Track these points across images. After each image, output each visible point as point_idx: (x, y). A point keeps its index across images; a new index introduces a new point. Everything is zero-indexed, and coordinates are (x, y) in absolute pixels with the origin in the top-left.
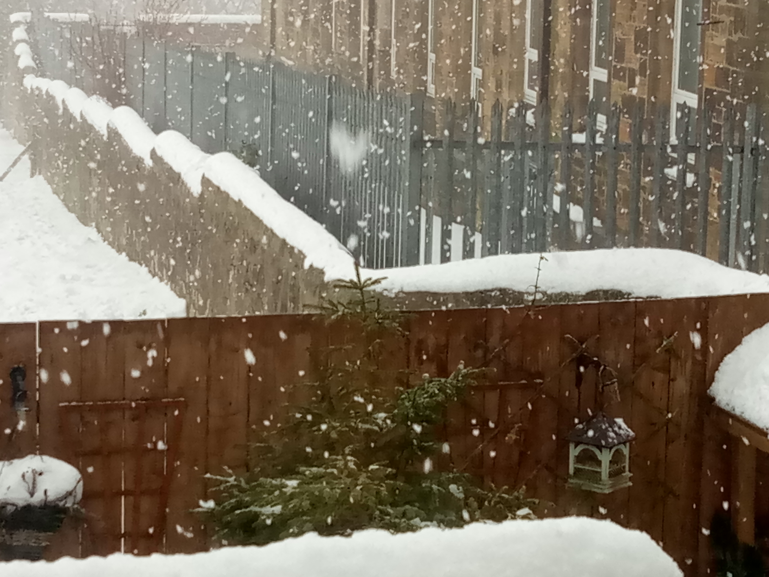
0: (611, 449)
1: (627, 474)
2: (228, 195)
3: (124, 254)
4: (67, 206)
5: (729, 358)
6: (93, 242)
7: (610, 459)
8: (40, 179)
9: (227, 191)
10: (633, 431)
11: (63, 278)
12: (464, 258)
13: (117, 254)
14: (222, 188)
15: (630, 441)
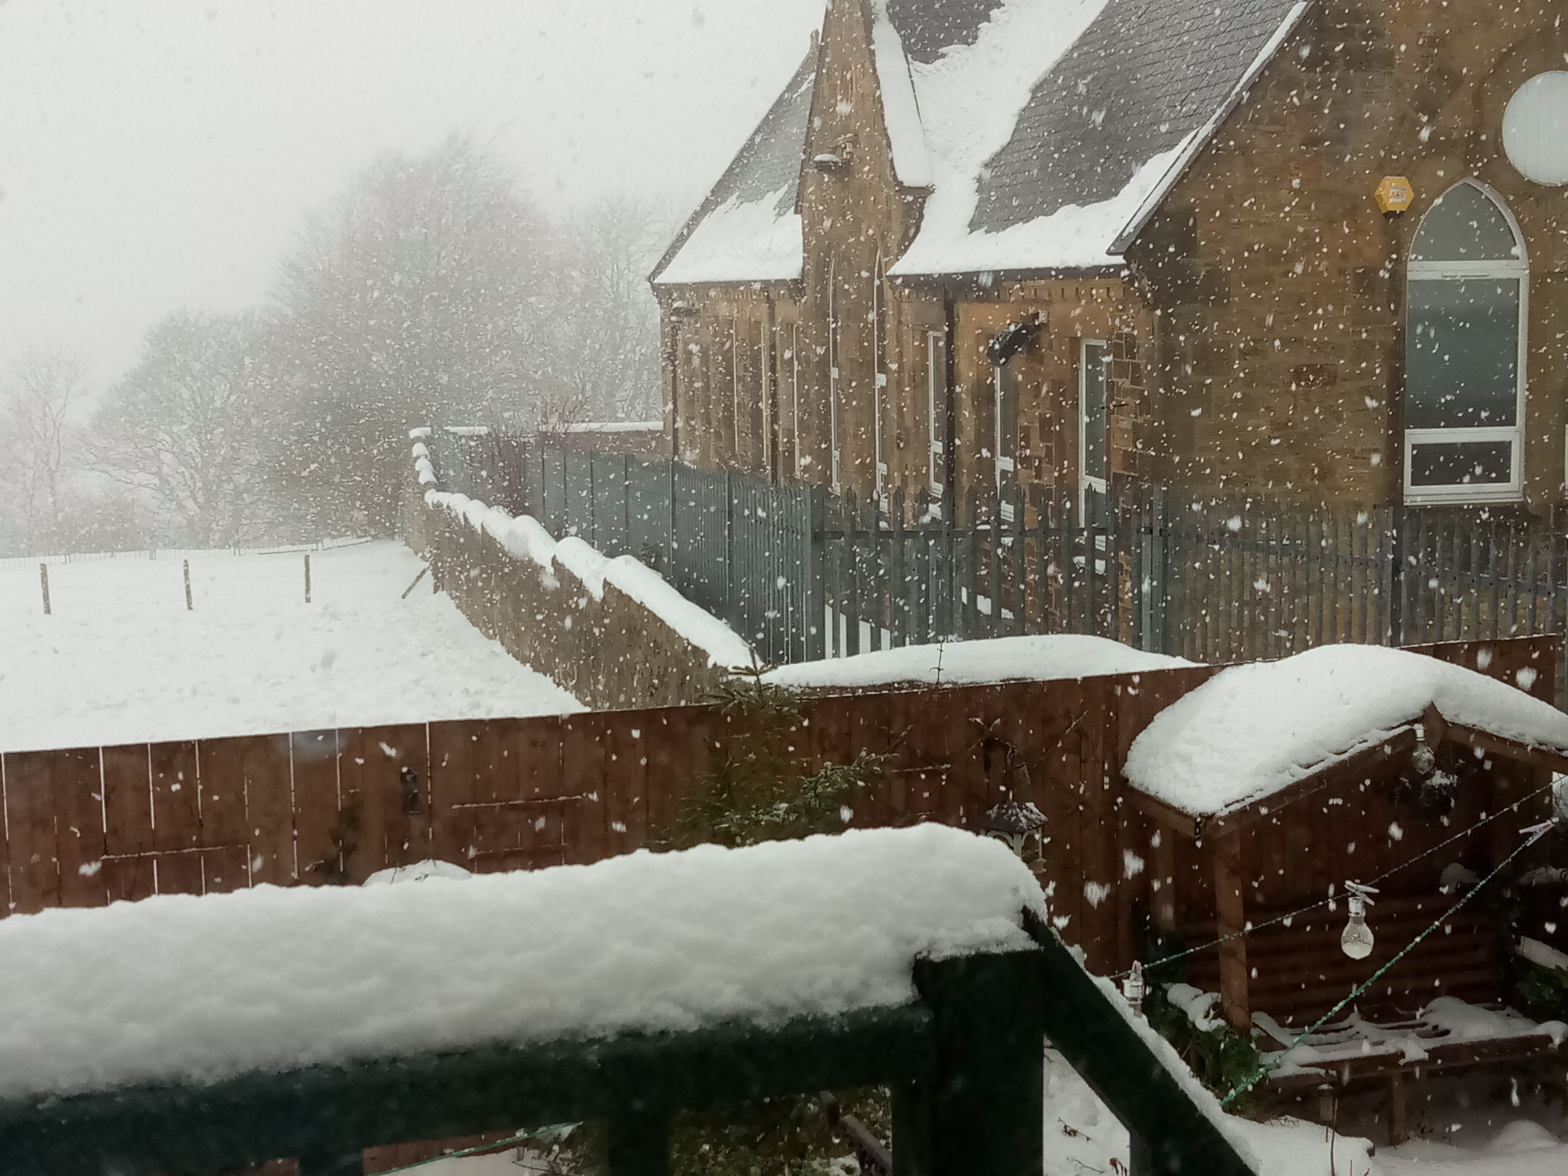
0: (1022, 834)
1: (1041, 860)
2: (630, 599)
3: (528, 665)
4: (471, 622)
5: (1142, 737)
6: (497, 654)
7: (1023, 844)
8: (443, 594)
9: (629, 594)
10: (1046, 815)
11: (467, 691)
12: (872, 650)
13: (522, 665)
14: (624, 592)
15: (1043, 826)
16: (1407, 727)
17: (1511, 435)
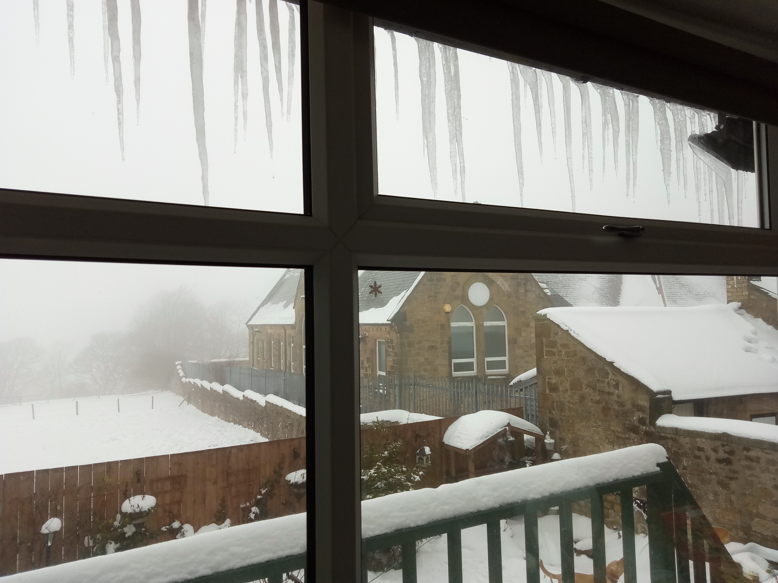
1: (430, 462)
2: (277, 405)
5: (446, 433)
7: (426, 458)
8: (191, 405)
14: (274, 404)
16: (505, 427)
17: (474, 360)
